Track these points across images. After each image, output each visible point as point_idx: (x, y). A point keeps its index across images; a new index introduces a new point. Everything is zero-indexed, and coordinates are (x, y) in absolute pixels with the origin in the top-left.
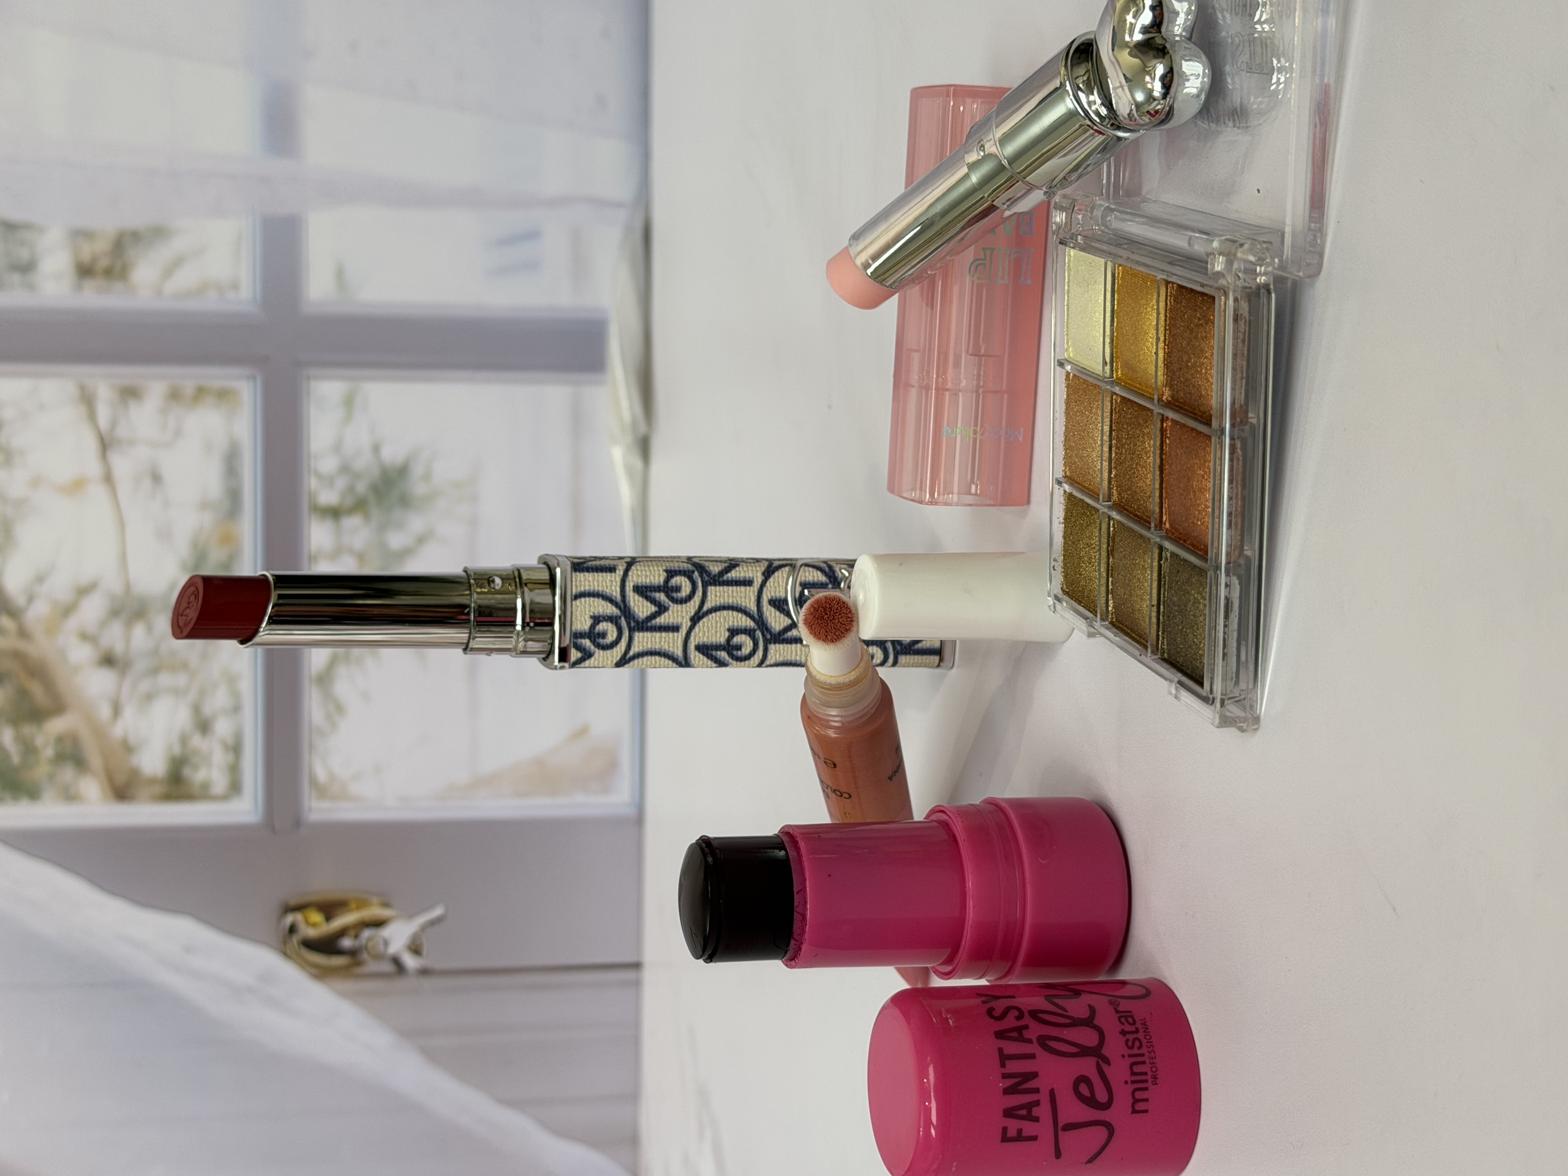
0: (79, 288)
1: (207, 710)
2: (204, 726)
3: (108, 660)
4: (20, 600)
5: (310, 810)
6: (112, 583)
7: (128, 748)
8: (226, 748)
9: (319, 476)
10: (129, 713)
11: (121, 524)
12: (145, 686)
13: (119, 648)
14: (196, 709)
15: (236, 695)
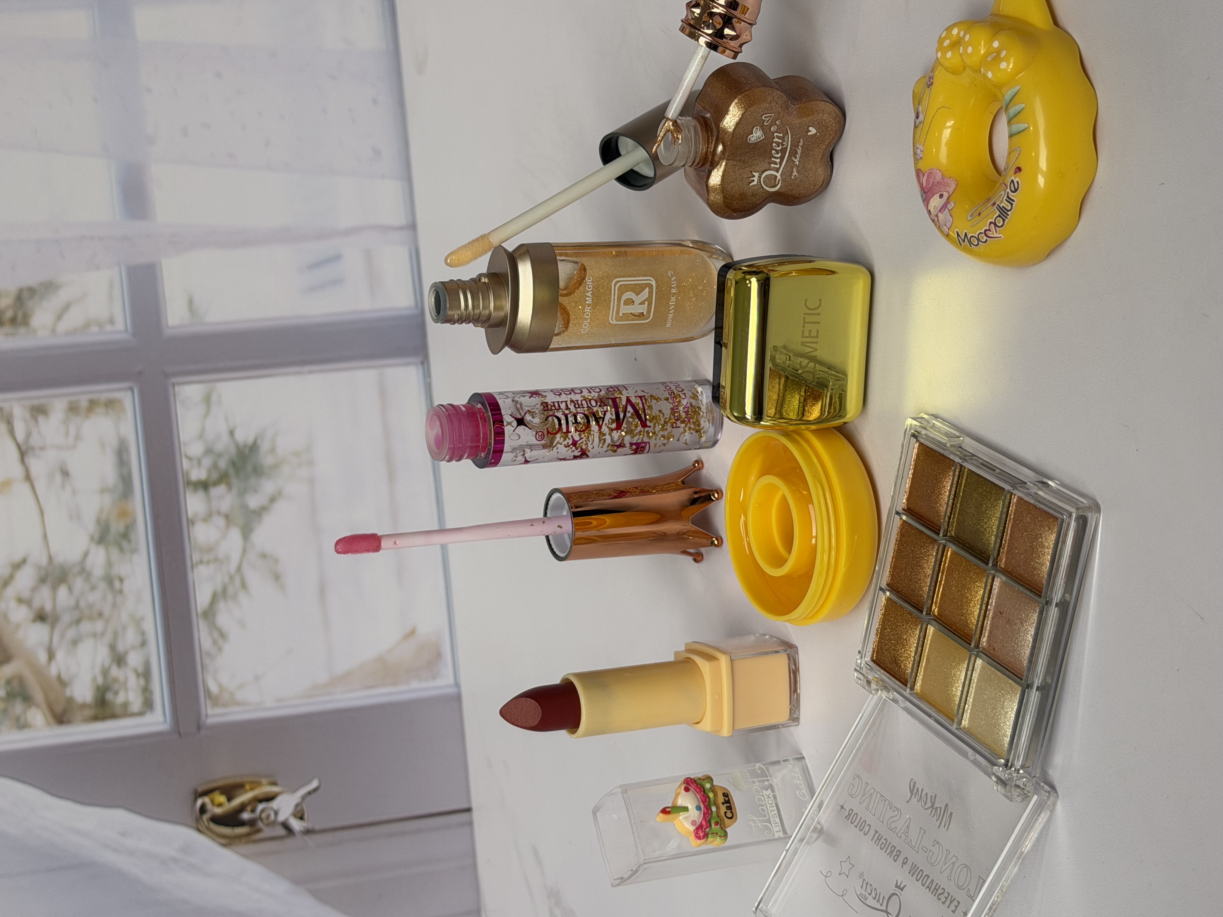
1: (121, 648)
2: (120, 660)
3: (41, 617)
5: (207, 716)
6: (39, 558)
7: (63, 683)
8: (138, 675)
9: (190, 459)
10: (60, 655)
11: (42, 513)
12: (71, 634)
13: (48, 607)
14: (113, 647)
15: (143, 633)
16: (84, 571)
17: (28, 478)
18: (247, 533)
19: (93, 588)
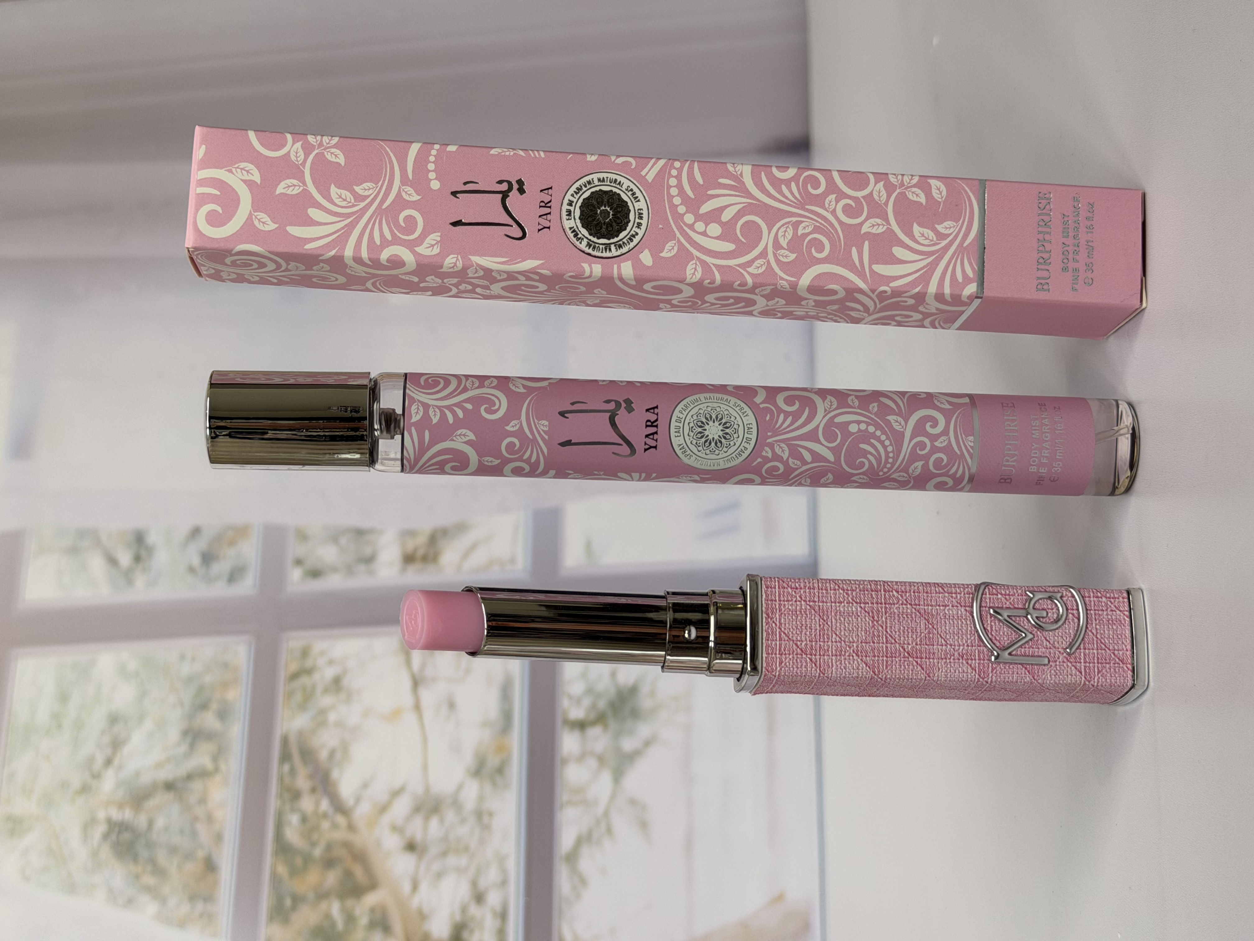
0: (403, 570)
1: (482, 884)
2: (479, 898)
3: (411, 847)
4: (351, 802)
6: (416, 787)
7: (422, 916)
8: (495, 914)
10: (424, 887)
11: (425, 741)
12: (436, 867)
13: (419, 837)
14: (474, 884)
15: (504, 872)
16: (456, 804)
17: (417, 707)
18: (618, 776)
19: (463, 821)
